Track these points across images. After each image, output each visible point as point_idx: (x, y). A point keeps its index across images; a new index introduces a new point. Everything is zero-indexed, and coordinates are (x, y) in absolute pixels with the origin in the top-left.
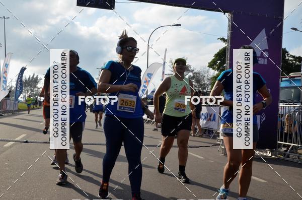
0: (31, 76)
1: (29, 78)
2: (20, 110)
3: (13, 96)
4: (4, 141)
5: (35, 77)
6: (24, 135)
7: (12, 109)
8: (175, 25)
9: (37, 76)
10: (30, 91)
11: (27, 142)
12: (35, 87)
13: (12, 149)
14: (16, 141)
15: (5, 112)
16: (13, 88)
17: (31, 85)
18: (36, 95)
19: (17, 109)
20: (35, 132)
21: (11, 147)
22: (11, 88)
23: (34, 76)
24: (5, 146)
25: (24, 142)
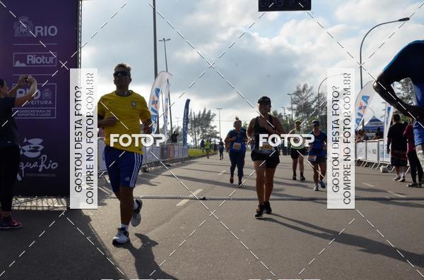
0: (202, 113)
1: (199, 115)
2: (191, 158)
3: (180, 140)
4: (176, 198)
5: (206, 113)
6: (199, 191)
7: (181, 156)
8: (400, 20)
9: (210, 111)
10: (201, 132)
11: (204, 199)
12: (207, 126)
13: (187, 208)
14: (191, 199)
15: (173, 161)
16: (180, 130)
17: (202, 124)
18: (209, 136)
19: (187, 156)
20: (213, 185)
21: (185, 206)
22: (178, 129)
23: (205, 111)
24: (178, 205)
25: (201, 199)
